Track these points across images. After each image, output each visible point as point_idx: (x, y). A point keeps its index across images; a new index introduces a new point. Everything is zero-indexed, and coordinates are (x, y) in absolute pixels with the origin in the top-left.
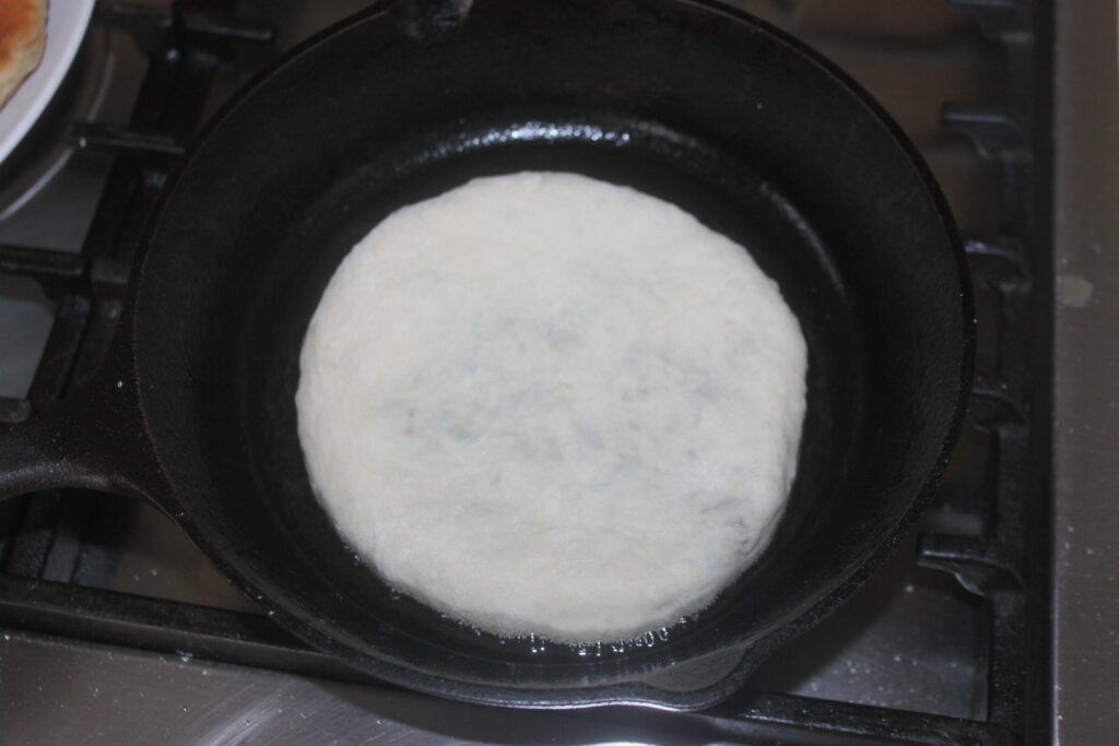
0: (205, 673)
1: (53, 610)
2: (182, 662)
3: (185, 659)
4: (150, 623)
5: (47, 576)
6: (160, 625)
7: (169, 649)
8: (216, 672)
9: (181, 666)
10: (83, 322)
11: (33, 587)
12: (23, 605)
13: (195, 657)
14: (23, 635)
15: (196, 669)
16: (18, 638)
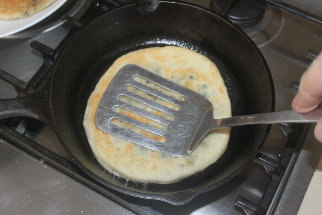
0: (45, 167)
1: (14, 138)
2: (41, 162)
3: (42, 162)
4: (35, 150)
5: (16, 130)
6: (37, 151)
7: (39, 158)
8: (48, 168)
9: (40, 163)
10: (49, 67)
11: (11, 131)
12: (7, 135)
13: (44, 162)
14: (6, 142)
15: (43, 165)
16: (4, 142)
